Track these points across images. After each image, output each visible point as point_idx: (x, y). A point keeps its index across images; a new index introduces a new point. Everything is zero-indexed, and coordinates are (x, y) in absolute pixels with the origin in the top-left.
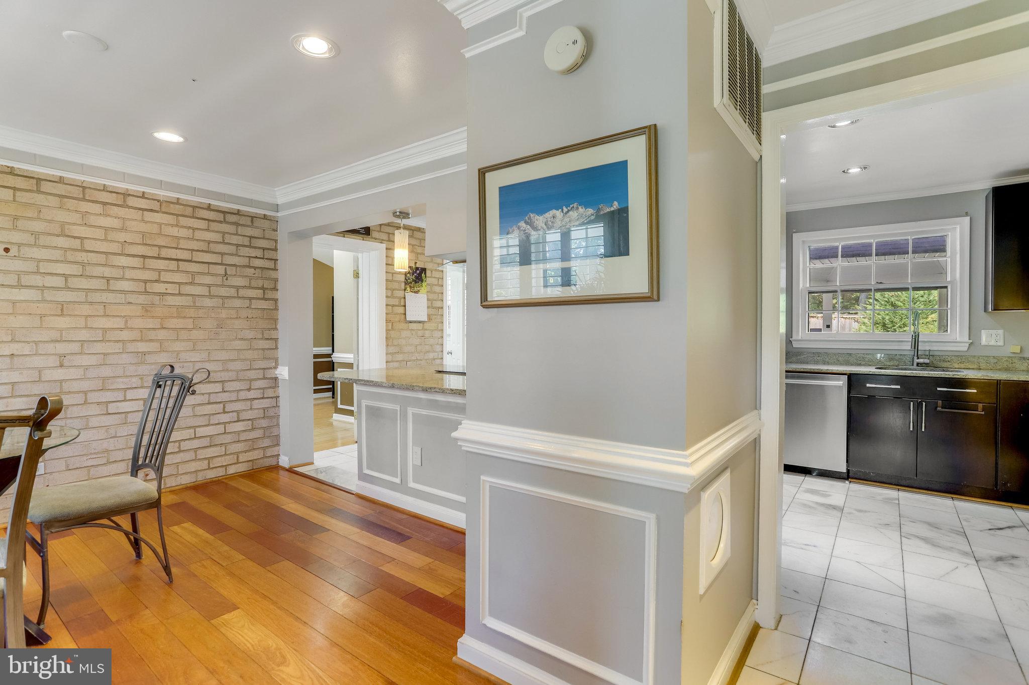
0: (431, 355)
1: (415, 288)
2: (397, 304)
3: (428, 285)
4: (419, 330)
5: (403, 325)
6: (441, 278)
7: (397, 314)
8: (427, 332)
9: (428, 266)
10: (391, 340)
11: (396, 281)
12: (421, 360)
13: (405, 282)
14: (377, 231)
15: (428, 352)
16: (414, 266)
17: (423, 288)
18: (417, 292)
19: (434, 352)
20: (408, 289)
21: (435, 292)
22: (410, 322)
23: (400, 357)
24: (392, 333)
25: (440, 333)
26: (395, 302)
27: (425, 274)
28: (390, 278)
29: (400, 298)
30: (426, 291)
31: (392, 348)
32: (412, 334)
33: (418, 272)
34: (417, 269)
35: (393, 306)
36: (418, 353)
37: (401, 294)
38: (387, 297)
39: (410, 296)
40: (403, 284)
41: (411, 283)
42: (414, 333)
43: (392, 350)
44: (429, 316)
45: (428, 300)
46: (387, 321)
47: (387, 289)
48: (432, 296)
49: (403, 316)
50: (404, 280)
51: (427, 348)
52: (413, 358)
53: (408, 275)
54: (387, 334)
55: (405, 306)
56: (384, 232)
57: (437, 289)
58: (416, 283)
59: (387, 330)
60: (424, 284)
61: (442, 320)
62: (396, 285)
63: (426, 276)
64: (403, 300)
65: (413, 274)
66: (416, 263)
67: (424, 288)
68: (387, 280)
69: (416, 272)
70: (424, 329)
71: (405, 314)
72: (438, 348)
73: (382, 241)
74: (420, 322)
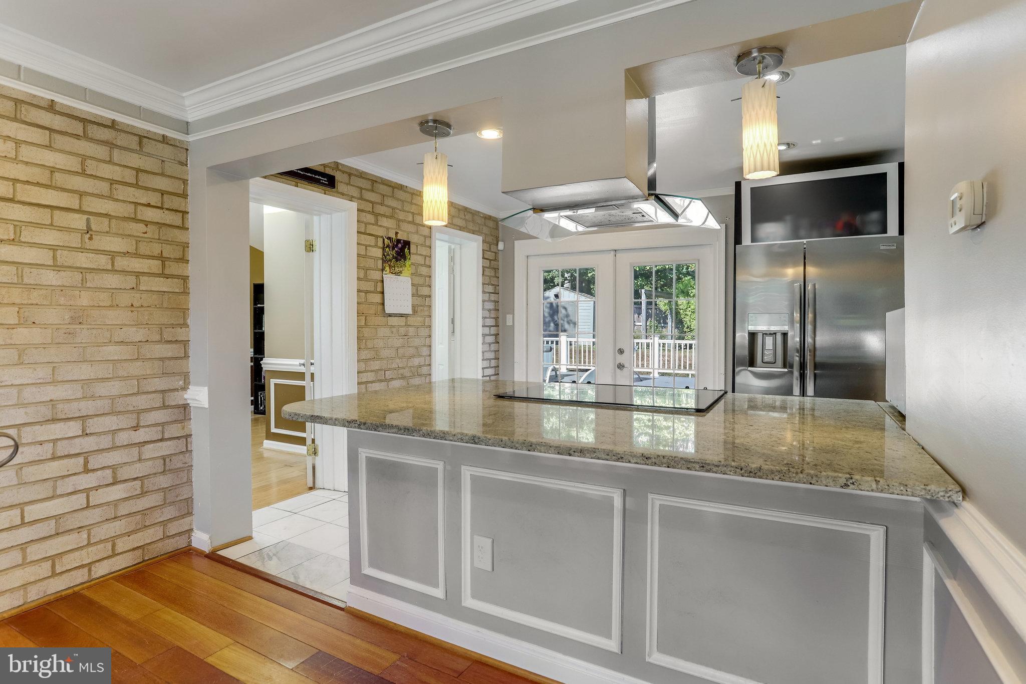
0: (416, 361)
1: (396, 268)
2: (372, 289)
3: (412, 264)
4: (402, 326)
5: (380, 320)
6: (428, 256)
7: (372, 303)
8: (411, 330)
9: (414, 239)
10: (364, 341)
11: (371, 257)
12: (403, 368)
13: (382, 259)
14: (345, 183)
15: (413, 356)
16: (394, 237)
17: (406, 269)
18: (398, 274)
19: (420, 356)
20: (387, 268)
21: (421, 275)
22: (390, 315)
23: (376, 365)
24: (366, 332)
25: (427, 330)
26: (369, 286)
27: (409, 249)
28: (363, 253)
29: (376, 282)
30: (410, 272)
31: (366, 352)
32: (392, 332)
33: (400, 245)
34: (399, 241)
35: (367, 292)
36: (400, 358)
37: (376, 275)
38: (359, 279)
39: (389, 278)
40: (380, 262)
41: (390, 260)
42: (394, 330)
43: (365, 354)
44: (414, 307)
45: (413, 285)
46: (359, 314)
47: (358, 267)
48: (418, 280)
49: (380, 307)
50: (381, 256)
51: (412, 351)
52: (394, 366)
53: (387, 249)
54: (359, 332)
55: (383, 293)
56: (354, 186)
57: (423, 270)
58: (397, 260)
59: (359, 327)
60: (408, 263)
61: (430, 313)
62: (370, 263)
63: (410, 252)
64: (379, 284)
65: (393, 249)
66: (397, 233)
67: (407, 270)
68: (359, 255)
69: (397, 246)
70: (407, 325)
71: (383, 304)
72: (425, 351)
73: (351, 198)
74: (401, 315)
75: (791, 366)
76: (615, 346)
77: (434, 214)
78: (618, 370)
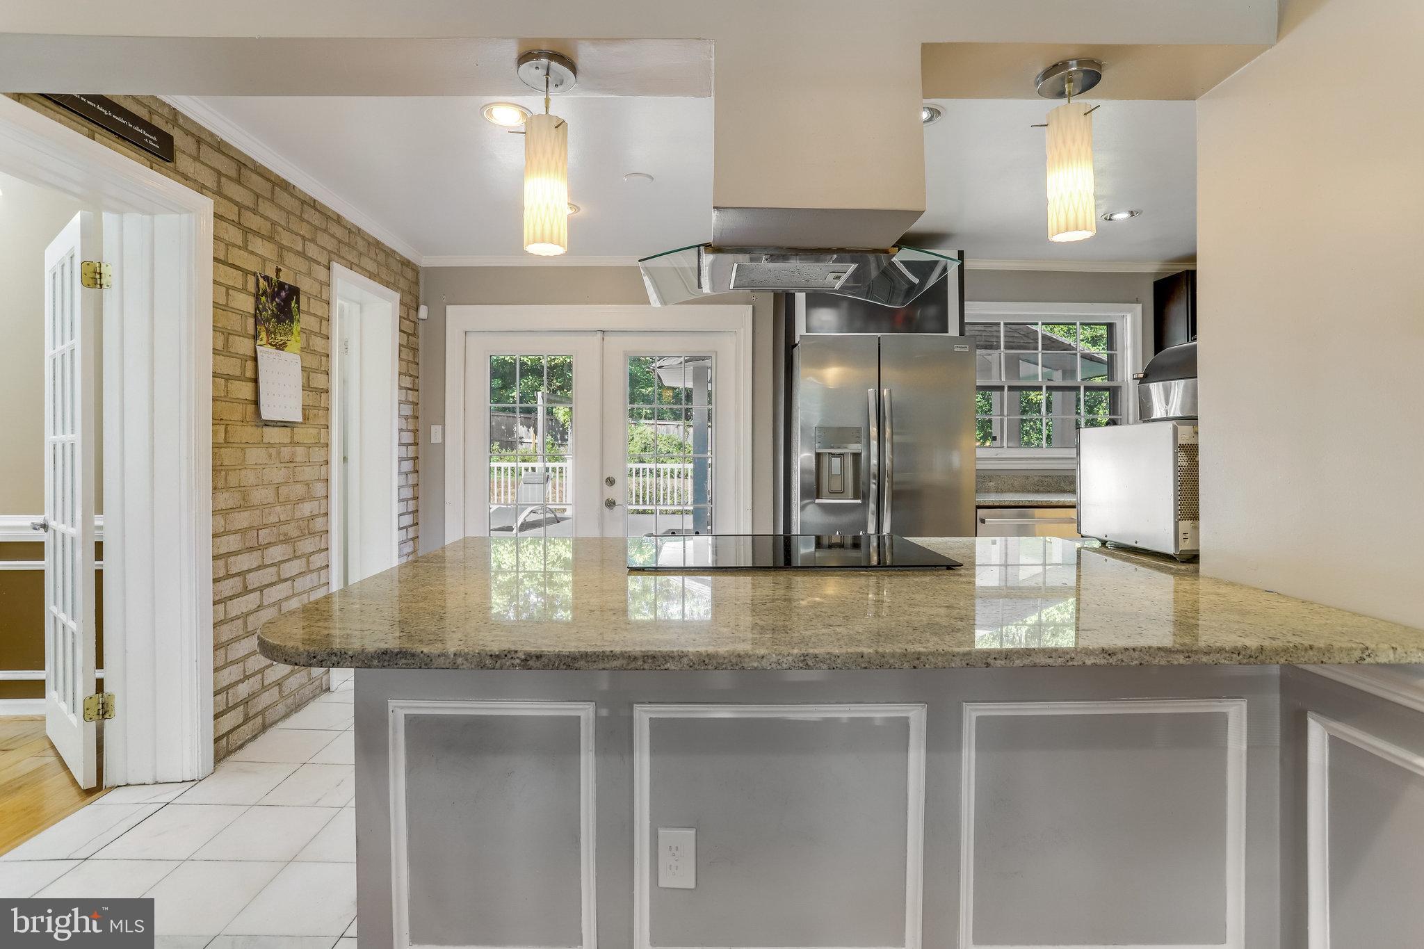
0: (307, 508)
1: (278, 336)
2: (238, 373)
3: (303, 331)
4: (285, 445)
5: (248, 433)
6: (325, 319)
7: (236, 401)
8: (300, 451)
9: (305, 285)
10: (223, 473)
11: (236, 311)
12: (287, 522)
13: (255, 316)
14: (190, 156)
15: (302, 500)
16: (273, 275)
17: (293, 338)
18: (281, 347)
19: (312, 498)
20: (263, 335)
21: (314, 352)
22: (267, 424)
23: (242, 520)
24: (228, 456)
25: (323, 451)
26: (232, 366)
27: (298, 302)
28: (222, 301)
29: (244, 359)
30: (299, 345)
31: (226, 495)
32: (270, 456)
33: (283, 294)
34: (281, 286)
35: (228, 378)
36: (283, 504)
37: (243, 346)
38: (216, 352)
39: (266, 354)
40: (251, 321)
41: (268, 320)
42: (273, 451)
43: (227, 500)
44: (305, 408)
45: (304, 369)
46: (217, 420)
47: (215, 329)
48: (313, 362)
49: (251, 408)
50: (252, 311)
51: (299, 490)
52: (273, 519)
53: (263, 299)
54: (214, 454)
55: (256, 381)
56: (206, 165)
57: (318, 343)
58: (279, 321)
59: (216, 446)
60: (296, 328)
61: (327, 421)
62: (234, 322)
63: (298, 307)
64: (250, 364)
65: (273, 300)
66: (278, 270)
67: (295, 342)
68: (216, 305)
69: (278, 294)
70: (294, 443)
71: (256, 402)
72: (319, 489)
73: (201, 188)
74: (284, 424)
75: (865, 497)
76: (602, 474)
77: (534, 234)
78: (607, 510)
